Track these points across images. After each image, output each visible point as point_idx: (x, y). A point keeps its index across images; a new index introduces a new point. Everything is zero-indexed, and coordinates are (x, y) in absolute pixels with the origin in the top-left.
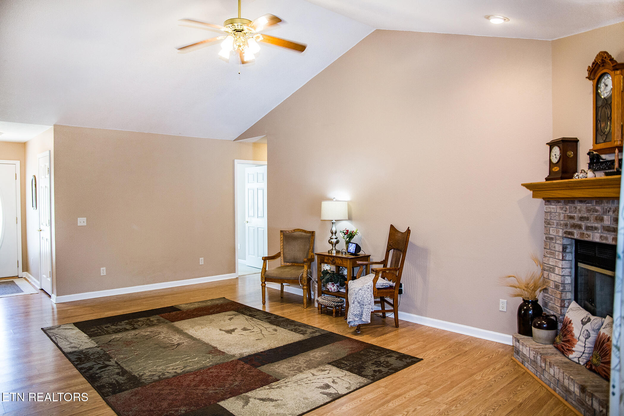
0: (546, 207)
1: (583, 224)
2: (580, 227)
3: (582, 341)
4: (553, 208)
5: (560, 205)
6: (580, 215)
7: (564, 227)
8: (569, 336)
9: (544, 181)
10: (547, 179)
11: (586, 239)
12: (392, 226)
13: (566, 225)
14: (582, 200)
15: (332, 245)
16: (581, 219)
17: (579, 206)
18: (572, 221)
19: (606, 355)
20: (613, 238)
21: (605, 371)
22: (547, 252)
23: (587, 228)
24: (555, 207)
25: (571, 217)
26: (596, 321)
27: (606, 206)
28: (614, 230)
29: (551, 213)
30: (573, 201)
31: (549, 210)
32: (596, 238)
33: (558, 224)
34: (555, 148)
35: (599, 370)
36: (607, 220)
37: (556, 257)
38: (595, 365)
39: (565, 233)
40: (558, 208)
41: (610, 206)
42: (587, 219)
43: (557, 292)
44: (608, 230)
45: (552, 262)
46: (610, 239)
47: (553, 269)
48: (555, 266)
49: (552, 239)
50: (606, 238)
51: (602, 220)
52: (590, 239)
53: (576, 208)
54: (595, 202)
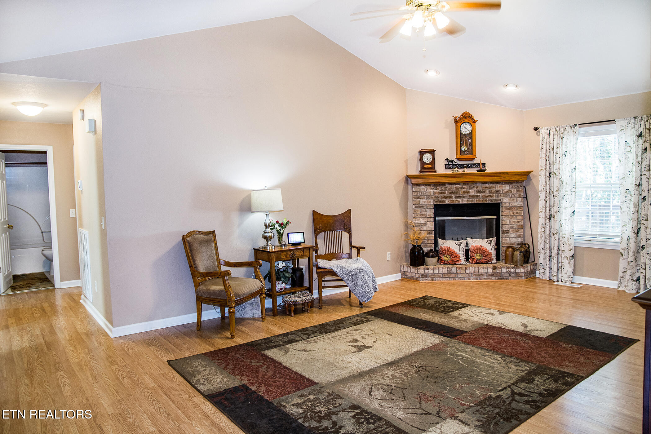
0: (415, 189)
1: (453, 196)
2: (450, 197)
3: (462, 254)
4: (423, 189)
5: (432, 187)
6: (450, 191)
7: (435, 199)
8: (454, 255)
9: (418, 174)
10: (420, 172)
11: (456, 203)
12: (314, 213)
13: (437, 198)
14: (451, 184)
15: (267, 240)
16: (451, 193)
17: (449, 187)
18: (443, 195)
19: (484, 253)
20: (477, 200)
21: (486, 260)
22: (417, 215)
23: (456, 197)
24: (425, 188)
25: (441, 193)
26: (464, 242)
27: (471, 186)
28: (477, 196)
29: (420, 191)
30: (443, 184)
31: (419, 190)
32: (465, 201)
33: (428, 197)
34: (426, 154)
35: (482, 261)
36: (472, 192)
37: (428, 216)
38: (479, 260)
39: (436, 202)
40: (428, 189)
41: (474, 185)
42: (457, 193)
43: (431, 236)
44: (473, 196)
45: (423, 220)
46: (475, 201)
47: (425, 224)
48: (427, 222)
49: (423, 207)
50: (472, 201)
51: (468, 192)
52: (460, 202)
53: (446, 188)
54: (462, 184)
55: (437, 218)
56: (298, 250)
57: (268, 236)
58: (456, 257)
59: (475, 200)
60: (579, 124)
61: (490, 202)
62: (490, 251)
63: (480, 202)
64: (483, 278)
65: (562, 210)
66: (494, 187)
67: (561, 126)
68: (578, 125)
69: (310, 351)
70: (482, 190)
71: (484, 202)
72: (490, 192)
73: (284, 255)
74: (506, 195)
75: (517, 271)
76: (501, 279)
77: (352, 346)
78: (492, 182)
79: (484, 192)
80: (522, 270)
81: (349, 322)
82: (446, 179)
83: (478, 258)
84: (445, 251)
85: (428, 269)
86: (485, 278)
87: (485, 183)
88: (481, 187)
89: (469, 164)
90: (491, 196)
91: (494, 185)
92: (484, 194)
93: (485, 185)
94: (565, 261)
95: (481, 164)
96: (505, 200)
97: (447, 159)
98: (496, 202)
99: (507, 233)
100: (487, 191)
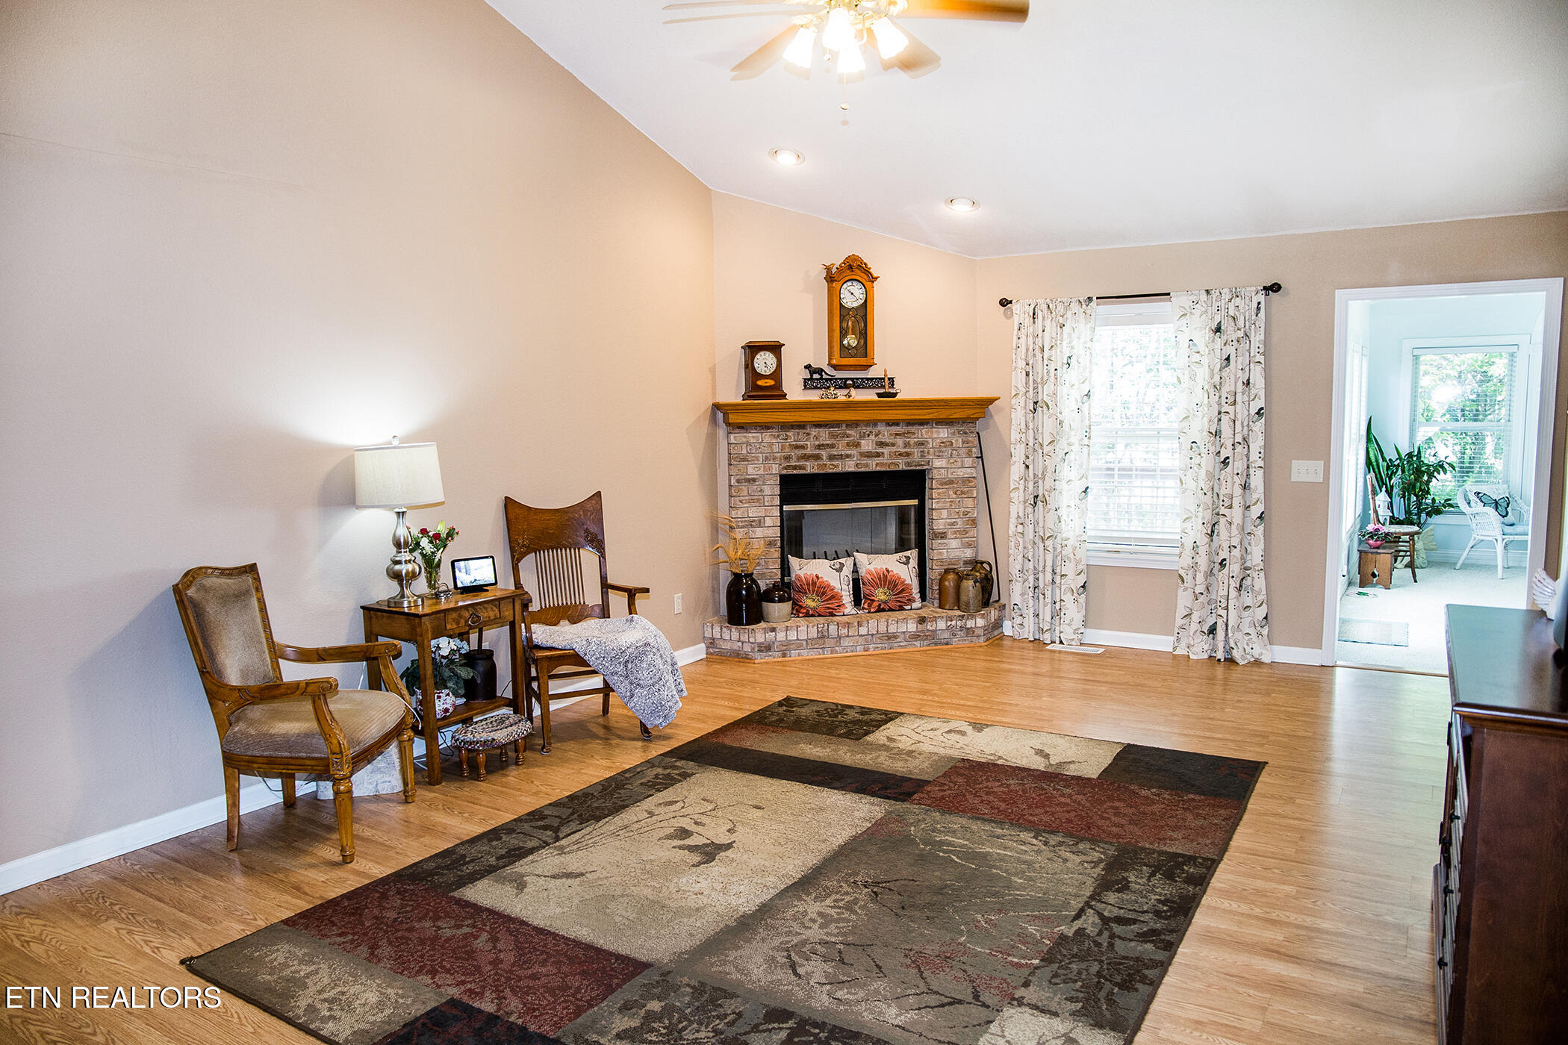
0: (735, 437)
1: (824, 454)
2: (818, 457)
3: (846, 591)
4: (754, 437)
5: (775, 432)
6: (817, 443)
7: (783, 461)
8: (829, 594)
9: (739, 400)
10: (746, 397)
11: (831, 471)
12: (507, 499)
13: (787, 458)
14: (819, 425)
16: (819, 447)
17: (814, 432)
18: (801, 452)
19: (895, 585)
20: (877, 465)
21: (899, 601)
22: (741, 502)
23: (831, 457)
24: (759, 435)
25: (797, 447)
26: (848, 562)
27: (864, 430)
28: (878, 455)
29: (748, 443)
30: (801, 426)
31: (744, 440)
32: (850, 467)
33: (767, 458)
34: (762, 353)
35: (892, 605)
36: (867, 445)
37: (766, 504)
38: (885, 602)
39: (785, 468)
40: (767, 437)
41: (869, 429)
42: (832, 446)
43: (772, 550)
44: (869, 455)
45: (754, 512)
46: (873, 465)
47: (760, 521)
48: (764, 517)
49: (754, 480)
50: (867, 465)
51: (858, 445)
52: (839, 470)
53: (808, 434)
54: (844, 426)
55: (785, 508)
56: (486, 605)
57: (404, 572)
58: (833, 597)
59: (874, 463)
60: (1097, 298)
61: (905, 468)
62: (908, 581)
63: (883, 469)
64: (896, 645)
65: (1062, 486)
66: (914, 434)
67: (1059, 300)
68: (1094, 298)
69: (582, 874)
70: (888, 441)
71: (893, 468)
72: (907, 445)
73: (454, 620)
74: (940, 451)
75: (970, 624)
76: (936, 644)
77: (681, 848)
78: (910, 423)
79: (893, 445)
80: (980, 622)
81: (642, 784)
82: (810, 414)
83: (883, 597)
84: (808, 584)
85: (773, 630)
86: (902, 644)
87: (896, 423)
88: (886, 433)
89: (858, 379)
90: (908, 454)
91: (913, 429)
92: (894, 449)
93: (894, 429)
94: (1068, 598)
95: (886, 379)
96: (937, 463)
97: (808, 367)
98: (918, 468)
99: (942, 538)
100: (900, 441)
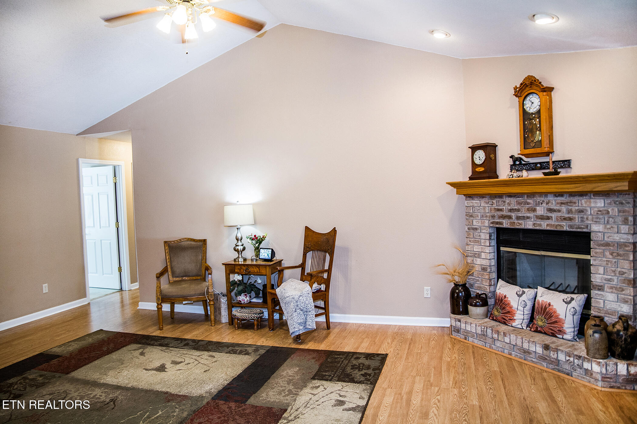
0: (467, 202)
1: (513, 215)
2: (510, 217)
3: (521, 311)
4: (476, 203)
5: (486, 200)
6: (509, 208)
7: (490, 218)
8: (508, 309)
9: (467, 180)
10: (471, 178)
11: (518, 227)
12: (307, 228)
13: (493, 217)
14: (510, 195)
15: (238, 252)
16: (511, 210)
17: (508, 200)
18: (500, 213)
19: (551, 317)
20: (547, 225)
21: (551, 329)
22: (470, 241)
23: (518, 218)
24: (479, 201)
25: (499, 210)
26: (529, 293)
27: (539, 199)
28: (548, 218)
29: (473, 207)
30: (500, 196)
31: (471, 204)
32: (529, 225)
33: (482, 216)
34: (478, 151)
35: (547, 330)
36: (541, 211)
37: (482, 244)
38: (541, 327)
39: (492, 223)
40: (483, 203)
41: (543, 199)
42: (518, 210)
43: (485, 273)
44: (542, 218)
45: (477, 249)
46: (544, 225)
47: (479, 255)
48: (481, 252)
49: (476, 229)
50: (540, 225)
51: (534, 210)
52: (522, 227)
53: (504, 202)
54: (526, 196)
55: (502, 249)
58: (509, 313)
59: (545, 224)
61: (568, 229)
62: (562, 316)
63: (552, 229)
64: (529, 358)
66: (575, 203)
70: (555, 208)
71: (559, 229)
72: (570, 211)
74: (597, 218)
75: (587, 365)
76: (559, 371)
78: (572, 194)
79: (559, 211)
80: (596, 368)
83: (540, 323)
84: (499, 300)
87: (561, 194)
88: (554, 203)
89: (544, 163)
90: (570, 219)
91: (575, 199)
92: (559, 214)
93: (560, 199)
95: (551, 163)
96: (595, 228)
97: (512, 157)
98: (579, 230)
100: (564, 208)
